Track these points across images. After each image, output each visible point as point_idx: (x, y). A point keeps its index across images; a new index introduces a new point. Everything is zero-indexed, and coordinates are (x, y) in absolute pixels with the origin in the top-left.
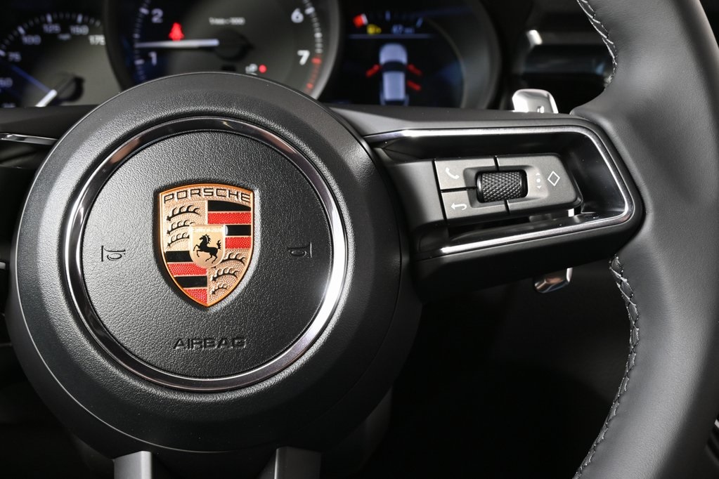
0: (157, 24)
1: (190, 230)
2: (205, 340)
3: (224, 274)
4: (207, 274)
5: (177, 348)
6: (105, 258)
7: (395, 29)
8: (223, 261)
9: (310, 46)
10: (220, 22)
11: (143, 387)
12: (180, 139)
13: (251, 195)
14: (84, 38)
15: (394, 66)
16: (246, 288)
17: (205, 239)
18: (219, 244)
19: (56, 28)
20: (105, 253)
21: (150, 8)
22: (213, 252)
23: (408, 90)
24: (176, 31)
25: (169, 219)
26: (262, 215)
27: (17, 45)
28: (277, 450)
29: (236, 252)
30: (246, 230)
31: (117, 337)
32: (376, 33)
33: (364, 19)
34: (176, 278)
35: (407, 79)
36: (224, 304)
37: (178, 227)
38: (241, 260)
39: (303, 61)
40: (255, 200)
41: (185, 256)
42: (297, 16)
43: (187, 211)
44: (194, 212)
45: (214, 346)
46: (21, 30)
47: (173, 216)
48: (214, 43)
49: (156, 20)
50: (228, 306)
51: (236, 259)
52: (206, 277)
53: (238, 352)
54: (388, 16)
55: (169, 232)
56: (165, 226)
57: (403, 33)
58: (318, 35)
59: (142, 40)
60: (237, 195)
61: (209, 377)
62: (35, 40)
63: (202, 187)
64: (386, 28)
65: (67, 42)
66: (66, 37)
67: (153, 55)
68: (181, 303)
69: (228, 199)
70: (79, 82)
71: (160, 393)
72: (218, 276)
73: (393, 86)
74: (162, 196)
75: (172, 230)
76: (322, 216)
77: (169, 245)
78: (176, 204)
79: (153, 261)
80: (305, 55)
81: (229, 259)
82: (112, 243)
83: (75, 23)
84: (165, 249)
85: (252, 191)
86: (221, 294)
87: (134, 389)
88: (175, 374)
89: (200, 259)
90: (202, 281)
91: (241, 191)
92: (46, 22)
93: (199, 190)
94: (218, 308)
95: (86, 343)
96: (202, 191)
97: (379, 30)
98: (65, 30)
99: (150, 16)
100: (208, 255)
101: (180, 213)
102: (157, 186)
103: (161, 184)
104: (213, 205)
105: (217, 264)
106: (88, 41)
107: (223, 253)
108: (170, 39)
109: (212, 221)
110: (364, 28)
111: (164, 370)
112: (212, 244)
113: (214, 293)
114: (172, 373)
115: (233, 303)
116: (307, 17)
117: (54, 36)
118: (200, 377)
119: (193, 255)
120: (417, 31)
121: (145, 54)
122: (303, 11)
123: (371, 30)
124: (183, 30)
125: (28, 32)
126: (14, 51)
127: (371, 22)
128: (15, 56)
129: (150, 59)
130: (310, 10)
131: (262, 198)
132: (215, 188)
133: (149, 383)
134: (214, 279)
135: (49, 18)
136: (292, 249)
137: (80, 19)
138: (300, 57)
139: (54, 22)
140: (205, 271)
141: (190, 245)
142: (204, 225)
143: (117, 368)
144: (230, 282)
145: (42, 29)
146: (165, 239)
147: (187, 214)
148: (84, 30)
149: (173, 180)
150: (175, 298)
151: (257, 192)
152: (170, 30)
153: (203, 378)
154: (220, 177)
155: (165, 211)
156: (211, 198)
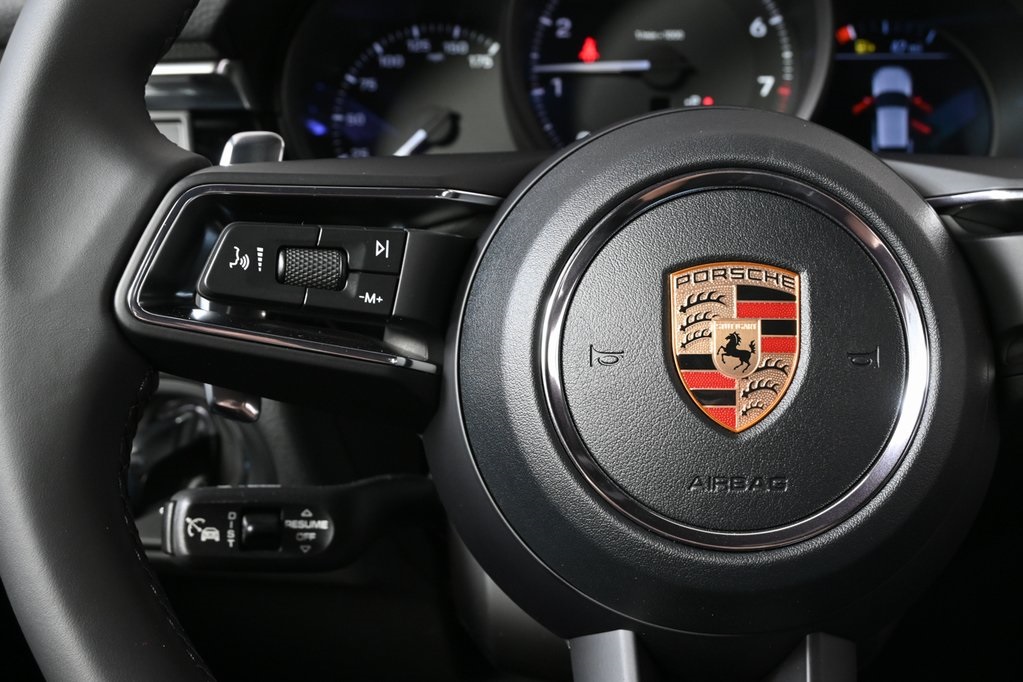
0: (563, 40)
1: (713, 326)
2: (732, 479)
3: (759, 388)
4: (736, 387)
5: (692, 489)
6: (595, 362)
7: (895, 46)
8: (758, 370)
9: (776, 70)
10: (650, 36)
11: (647, 541)
12: (696, 199)
13: (797, 278)
14: (462, 59)
15: (892, 99)
16: (789, 408)
17: (734, 339)
18: (752, 346)
19: (425, 45)
20: (595, 355)
21: (554, 17)
22: (745, 356)
23: (913, 133)
24: (589, 49)
25: (683, 310)
26: (812, 307)
27: (372, 68)
28: (808, 637)
29: (775, 358)
30: (789, 327)
31: (610, 471)
32: (867, 53)
33: (851, 32)
34: (692, 391)
35: (912, 118)
36: (759, 430)
37: (696, 321)
38: (783, 370)
39: (765, 91)
40: (801, 286)
41: (705, 361)
42: (757, 28)
43: (709, 300)
44: (718, 301)
45: (744, 487)
46: (378, 48)
47: (690, 305)
48: (644, 65)
49: (561, 33)
50: (765, 433)
51: (775, 367)
52: (734, 392)
53: (777, 497)
54: (885, 27)
55: (683, 328)
56: (677, 319)
57: (907, 51)
58: (787, 55)
59: (543, 61)
60: (777, 278)
61: (735, 531)
62: (396, 61)
63: (729, 267)
64: (882, 44)
65: (439, 64)
66: (437, 57)
67: (557, 83)
68: (700, 425)
69: (764, 283)
70: (454, 119)
71: (670, 550)
72: (751, 390)
73: (891, 127)
74: (673, 278)
75: (688, 325)
76: (892, 311)
77: (683, 346)
78: (693, 289)
79: (662, 368)
80: (767, 82)
81: (766, 367)
82: (604, 340)
83: (450, 38)
84: (677, 351)
85: (797, 273)
86: (754, 417)
87: (633, 543)
88: (688, 524)
89: (726, 366)
90: (729, 398)
91: (782, 273)
92: (411, 37)
93: (725, 270)
94: (751, 434)
95: (569, 477)
96: (729, 272)
97: (871, 48)
98: (437, 47)
99: (554, 28)
100: (737, 361)
101: (699, 302)
102: (666, 264)
103: (672, 261)
104: (744, 292)
105: (750, 373)
106: (468, 63)
107: (759, 359)
108: (580, 60)
109: (743, 314)
110: (850, 45)
111: (673, 519)
112: (743, 346)
113: (744, 413)
114: (683, 523)
115: (772, 429)
116: (771, 30)
117: (422, 55)
118: (721, 531)
119: (716, 359)
120: (927, 48)
121: (545, 80)
122: (766, 21)
123: (861, 48)
124: (598, 48)
125: (389, 51)
126: (368, 75)
127: (861, 35)
128: (370, 84)
129: (553, 88)
130: (776, 20)
131: (812, 282)
132: (746, 268)
133: (655, 535)
134: (746, 395)
135: (416, 32)
136: (852, 355)
137: (457, 32)
138: (762, 86)
139: (422, 36)
140: (732, 383)
141: (712, 347)
142: (730, 319)
143: (611, 514)
144: (767, 399)
145: (406, 47)
146: (678, 338)
147: (709, 304)
148: (461, 48)
149: (689, 256)
150: (693, 418)
151: (804, 275)
152: (580, 47)
153: (726, 531)
154: (753, 253)
155: (677, 300)
156: (741, 282)
